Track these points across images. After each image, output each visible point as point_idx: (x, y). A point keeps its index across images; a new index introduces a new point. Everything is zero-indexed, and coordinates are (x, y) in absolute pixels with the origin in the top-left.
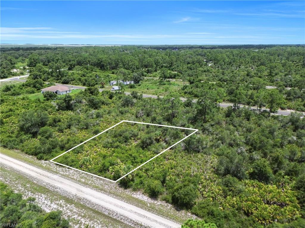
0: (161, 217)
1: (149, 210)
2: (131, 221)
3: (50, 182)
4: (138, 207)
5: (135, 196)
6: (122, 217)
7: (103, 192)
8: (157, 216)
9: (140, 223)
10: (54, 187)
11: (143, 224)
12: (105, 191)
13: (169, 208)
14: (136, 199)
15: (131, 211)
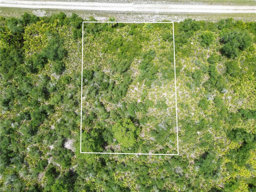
0: (85, 9)
1: (92, 11)
2: (97, 2)
3: (155, 5)
4: (98, 11)
5: (104, 18)
6: (102, 2)
7: (122, 12)
8: (87, 9)
9: (92, 2)
10: (150, 3)
11: (91, 2)
12: (121, 13)
13: (84, 18)
14: (102, 16)
15: (100, 7)
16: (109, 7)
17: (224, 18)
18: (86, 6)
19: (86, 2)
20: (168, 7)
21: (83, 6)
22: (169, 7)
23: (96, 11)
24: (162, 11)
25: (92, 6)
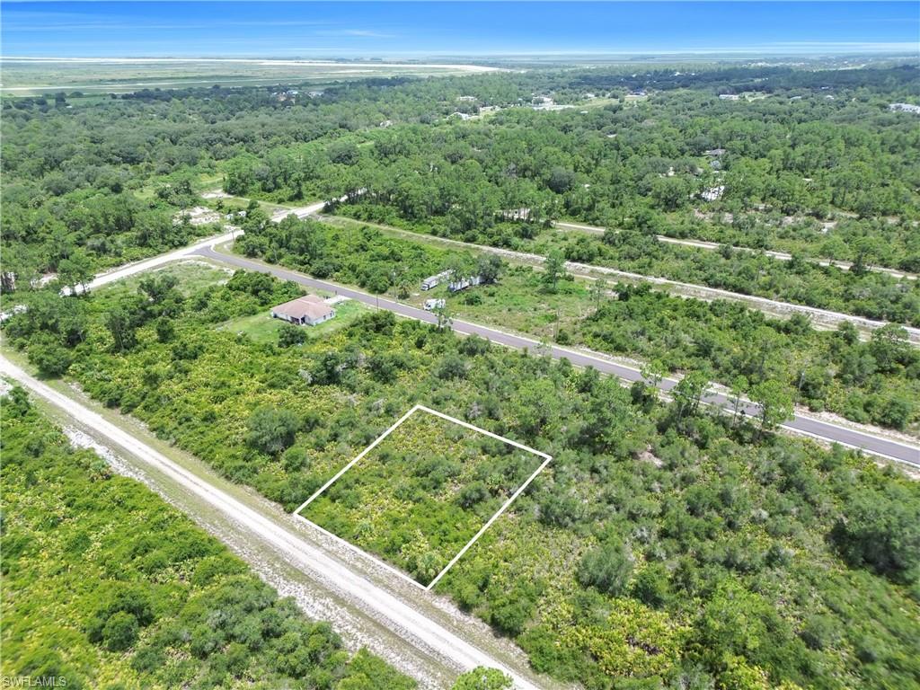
3: (309, 564)
4: (439, 624)
5: (437, 604)
6: (413, 637)
7: (389, 591)
9: (437, 649)
10: (316, 573)
11: (441, 652)
12: (393, 590)
13: (484, 631)
14: (438, 611)
15: (427, 630)
16: (405, 617)
17: (229, 485)
18: (460, 650)
19: (454, 660)
20: (292, 547)
21: (466, 655)
22: (290, 546)
23: (443, 627)
24: (308, 548)
25: (445, 641)
